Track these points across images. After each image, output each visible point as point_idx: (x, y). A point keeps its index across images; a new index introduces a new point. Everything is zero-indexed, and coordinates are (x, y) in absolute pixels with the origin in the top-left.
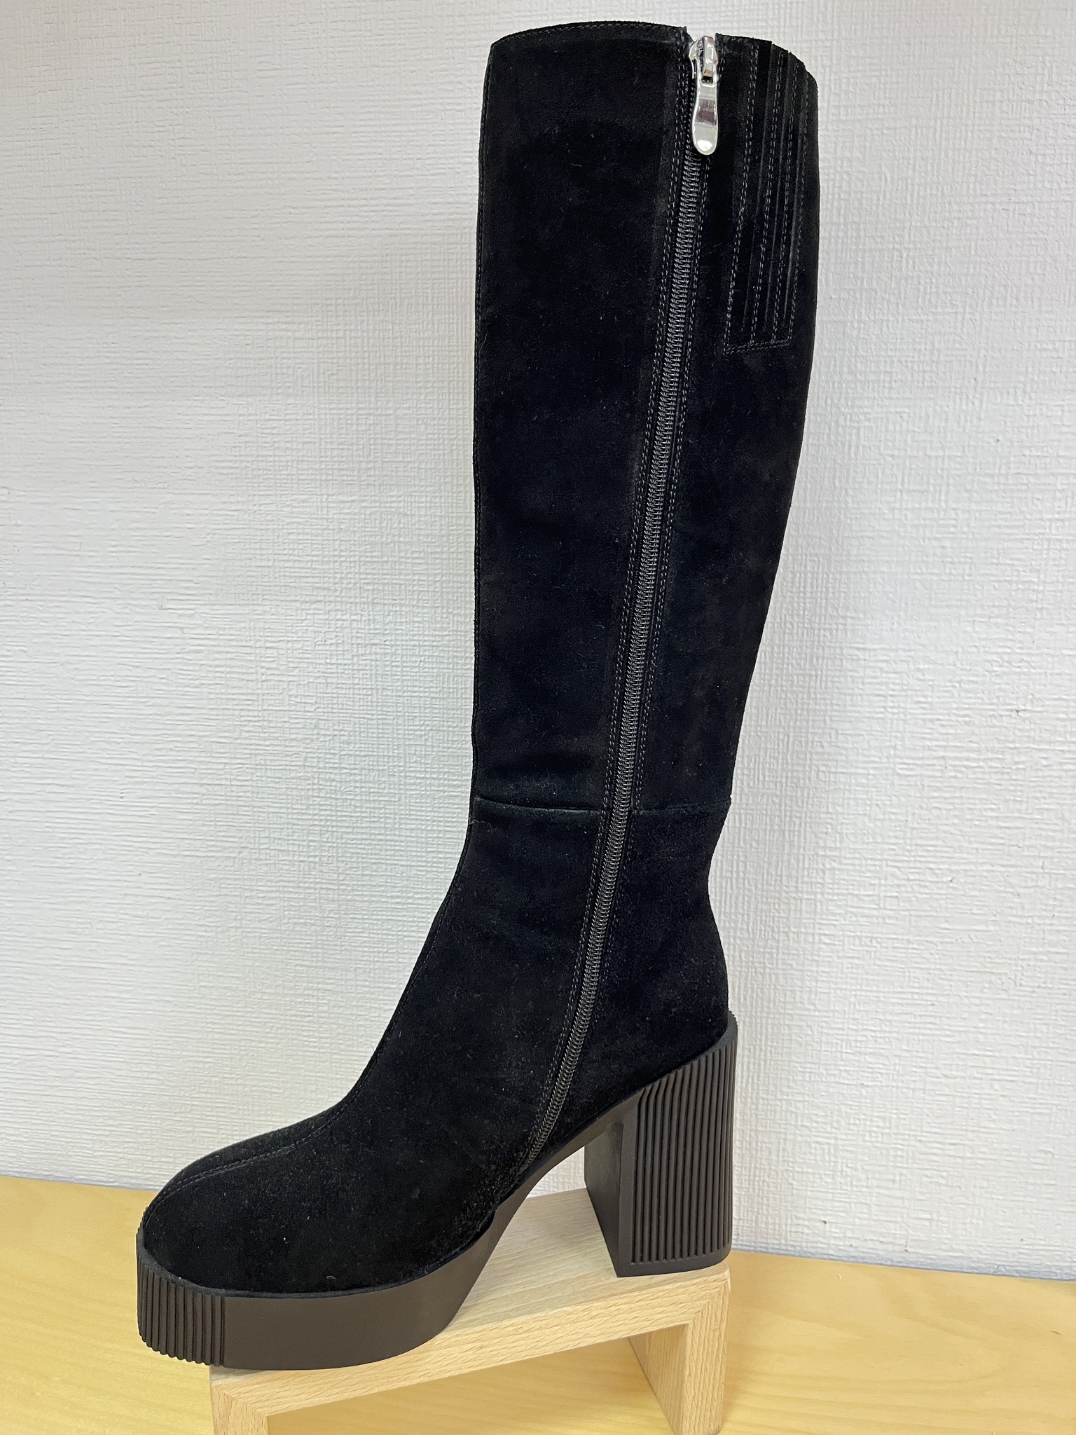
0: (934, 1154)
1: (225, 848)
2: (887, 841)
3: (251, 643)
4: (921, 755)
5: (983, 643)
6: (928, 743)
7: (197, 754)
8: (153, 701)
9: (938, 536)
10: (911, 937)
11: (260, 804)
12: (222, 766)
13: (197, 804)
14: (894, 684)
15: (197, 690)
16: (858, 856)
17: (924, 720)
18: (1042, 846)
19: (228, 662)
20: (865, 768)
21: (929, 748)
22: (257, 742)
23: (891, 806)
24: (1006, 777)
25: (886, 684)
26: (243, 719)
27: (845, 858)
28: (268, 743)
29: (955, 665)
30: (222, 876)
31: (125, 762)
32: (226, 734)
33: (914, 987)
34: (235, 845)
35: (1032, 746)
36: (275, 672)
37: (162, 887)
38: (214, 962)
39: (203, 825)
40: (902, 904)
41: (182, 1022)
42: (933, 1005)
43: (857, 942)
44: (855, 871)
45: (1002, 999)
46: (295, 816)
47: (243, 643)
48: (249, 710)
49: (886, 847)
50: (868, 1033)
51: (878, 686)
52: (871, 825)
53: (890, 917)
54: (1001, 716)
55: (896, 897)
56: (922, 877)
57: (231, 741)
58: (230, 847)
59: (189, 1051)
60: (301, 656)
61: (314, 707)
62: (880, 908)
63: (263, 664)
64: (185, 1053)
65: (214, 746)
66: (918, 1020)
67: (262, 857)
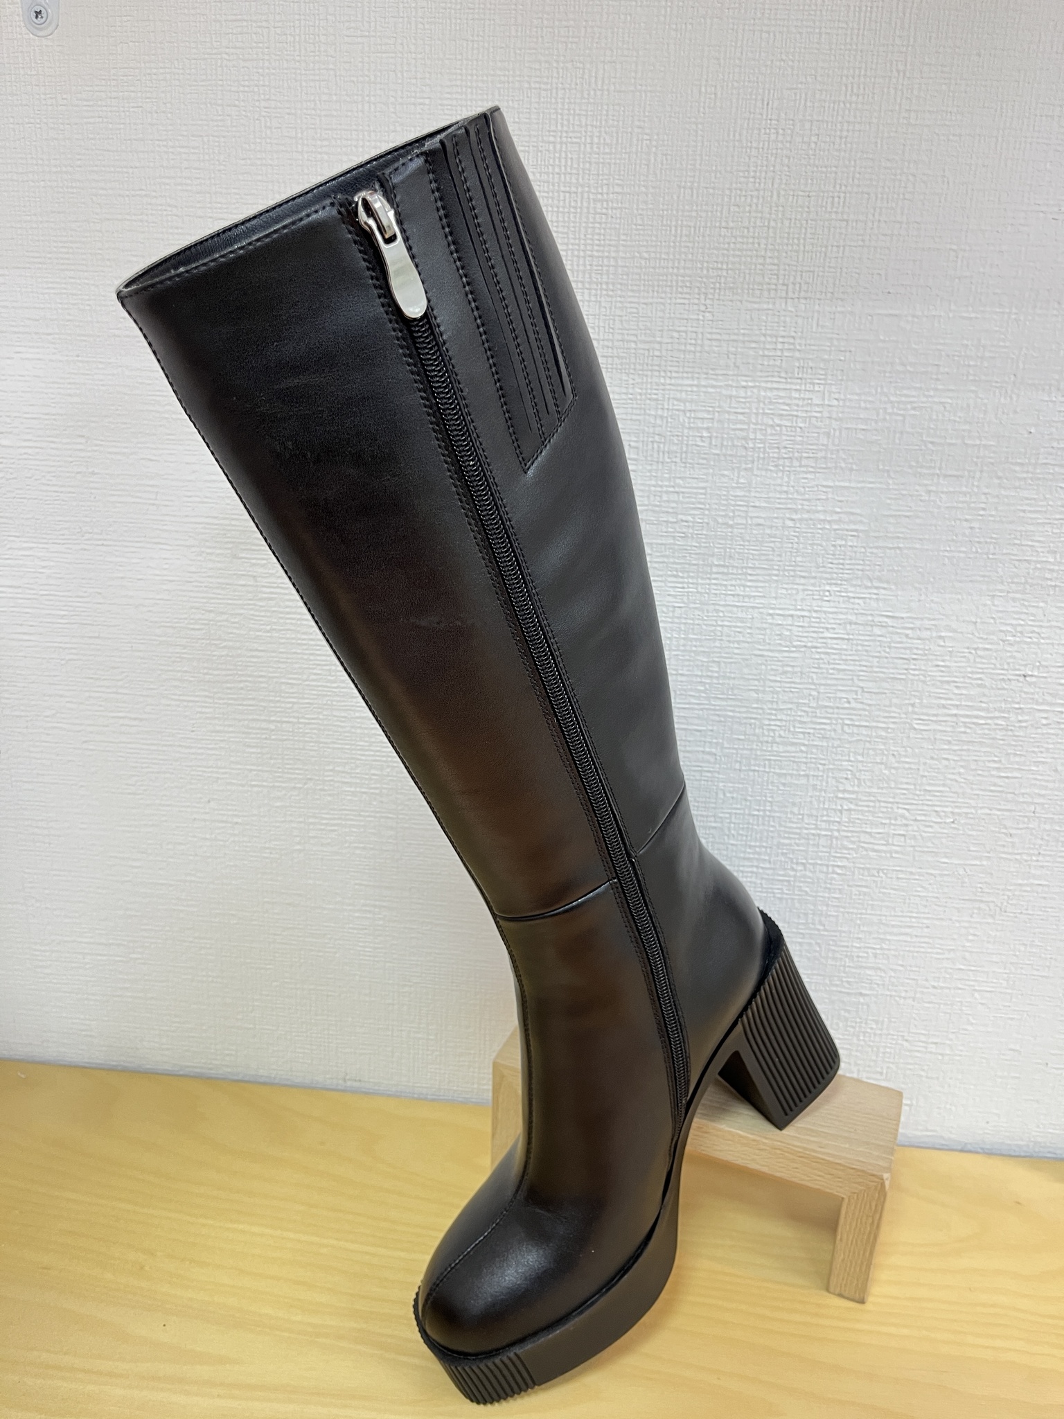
0: (918, 1051)
2: (900, 786)
4: (935, 712)
5: (1000, 615)
6: (943, 702)
8: (225, 644)
9: (967, 517)
10: (913, 870)
14: (917, 648)
16: (872, 798)
17: (942, 682)
18: (1036, 794)
20: (884, 722)
21: (944, 707)
23: (906, 756)
24: (1010, 733)
25: (910, 649)
27: (861, 800)
29: (973, 634)
31: (197, 699)
33: (912, 912)
35: (1035, 707)
37: (230, 813)
40: (908, 841)
42: (928, 927)
43: (866, 873)
44: (869, 811)
45: (988, 923)
49: (898, 791)
50: (869, 951)
51: (903, 651)
52: (886, 772)
53: (897, 852)
54: (1009, 680)
55: (904, 835)
56: (928, 818)
62: (888, 844)
66: (914, 939)
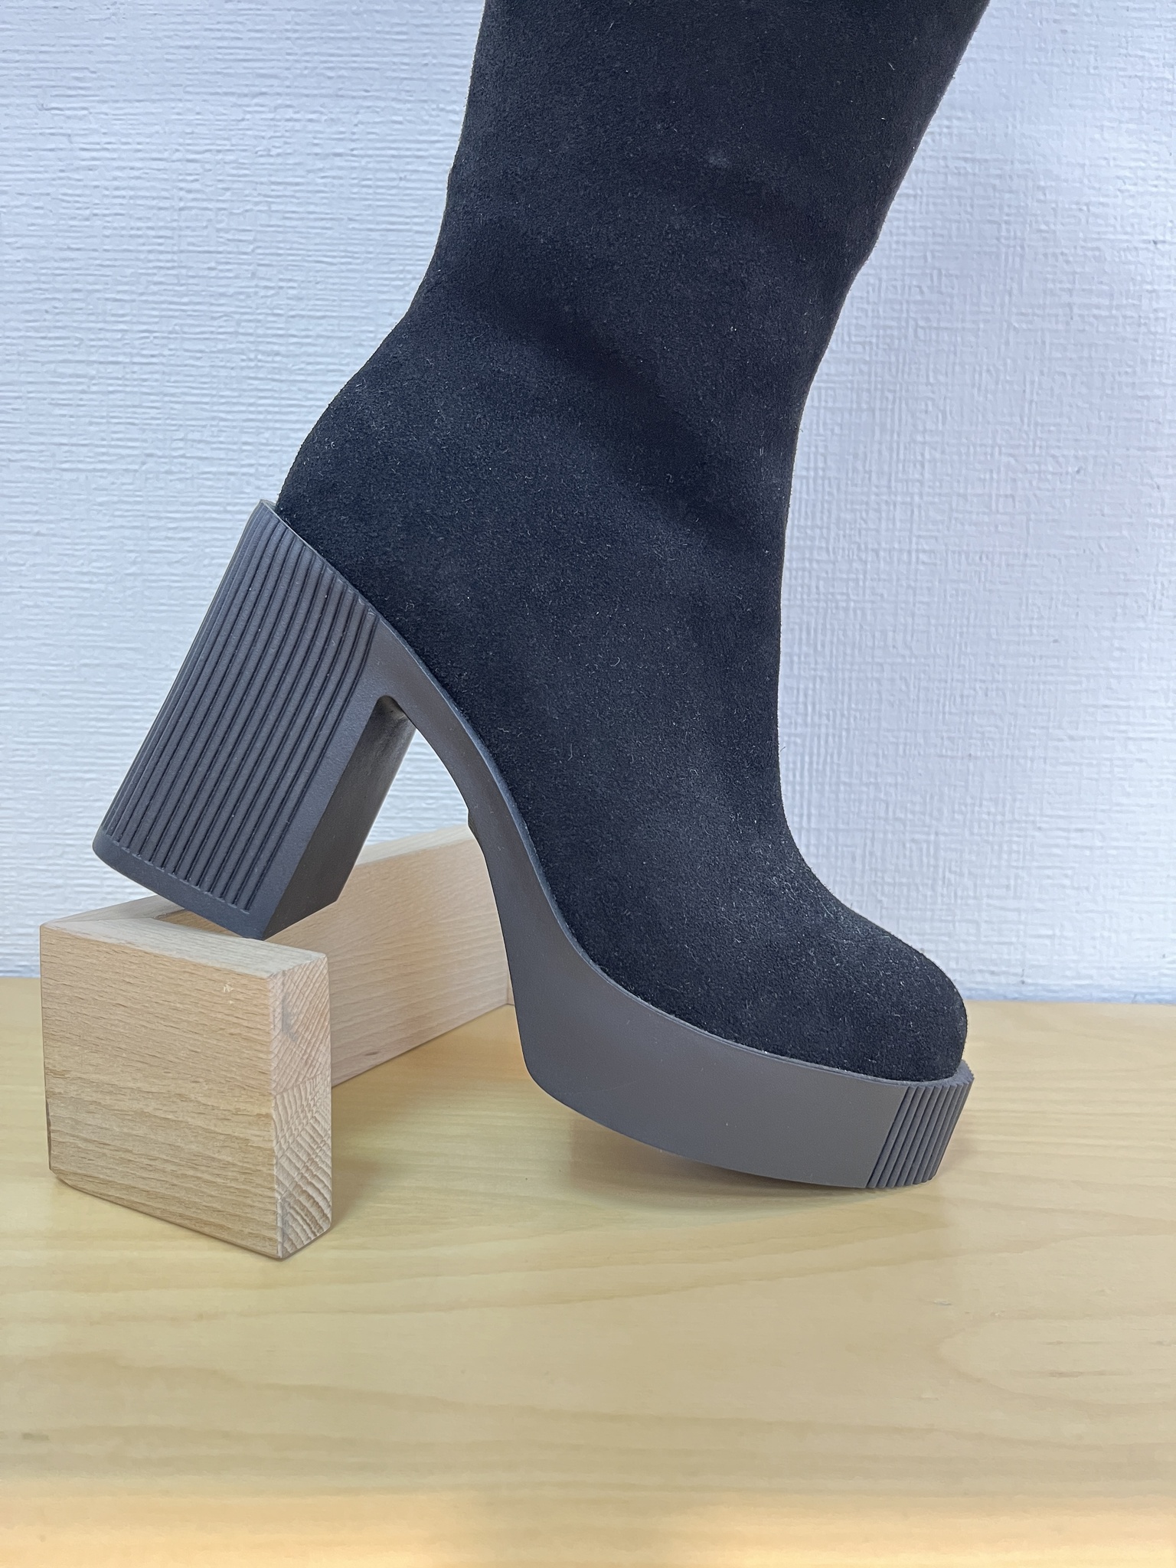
1: (122, 457)
3: (166, 155)
7: (84, 318)
11: (173, 390)
12: (119, 336)
13: (83, 392)
15: (87, 223)
19: (133, 183)
22: (170, 299)
26: (151, 265)
28: (185, 300)
30: (116, 499)
32: (126, 288)
34: (136, 452)
36: (199, 196)
38: (102, 628)
39: (91, 424)
41: (52, 721)
46: (222, 408)
47: (155, 155)
48: (161, 252)
57: (134, 297)
58: (129, 456)
59: (61, 764)
60: (234, 172)
61: (251, 247)
63: (182, 185)
64: (56, 767)
65: (110, 306)
67: (174, 469)
